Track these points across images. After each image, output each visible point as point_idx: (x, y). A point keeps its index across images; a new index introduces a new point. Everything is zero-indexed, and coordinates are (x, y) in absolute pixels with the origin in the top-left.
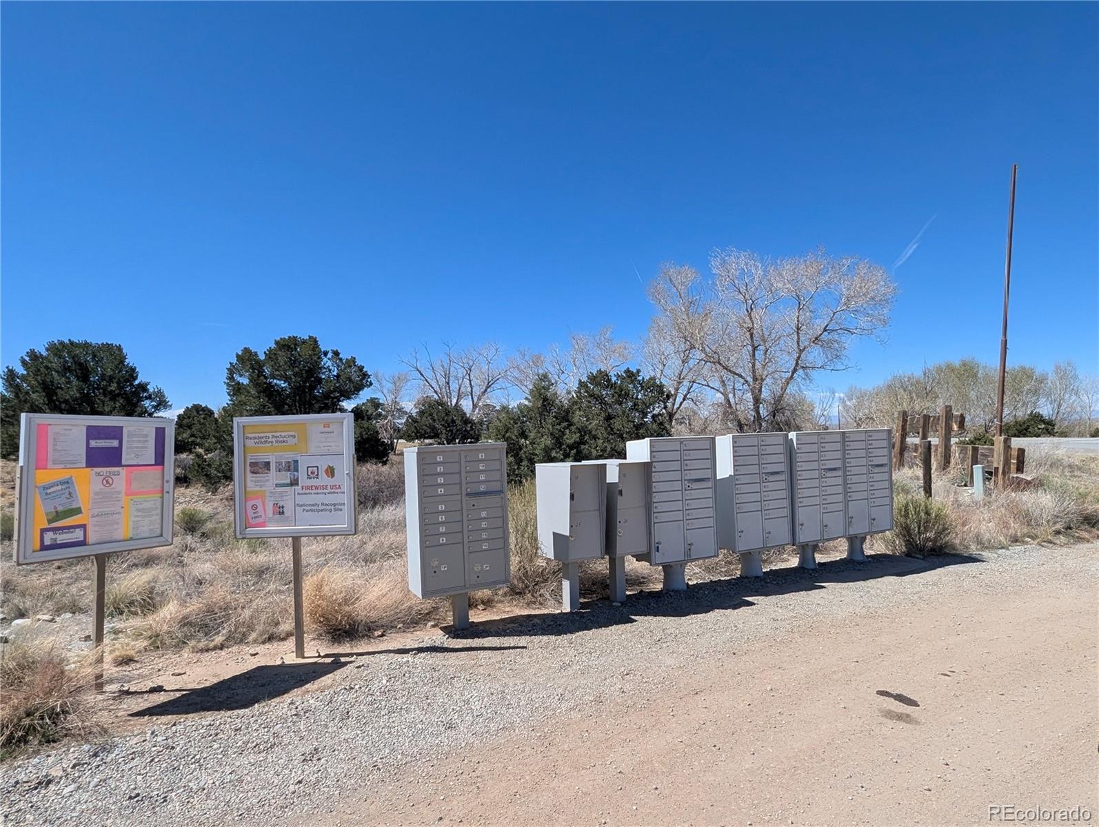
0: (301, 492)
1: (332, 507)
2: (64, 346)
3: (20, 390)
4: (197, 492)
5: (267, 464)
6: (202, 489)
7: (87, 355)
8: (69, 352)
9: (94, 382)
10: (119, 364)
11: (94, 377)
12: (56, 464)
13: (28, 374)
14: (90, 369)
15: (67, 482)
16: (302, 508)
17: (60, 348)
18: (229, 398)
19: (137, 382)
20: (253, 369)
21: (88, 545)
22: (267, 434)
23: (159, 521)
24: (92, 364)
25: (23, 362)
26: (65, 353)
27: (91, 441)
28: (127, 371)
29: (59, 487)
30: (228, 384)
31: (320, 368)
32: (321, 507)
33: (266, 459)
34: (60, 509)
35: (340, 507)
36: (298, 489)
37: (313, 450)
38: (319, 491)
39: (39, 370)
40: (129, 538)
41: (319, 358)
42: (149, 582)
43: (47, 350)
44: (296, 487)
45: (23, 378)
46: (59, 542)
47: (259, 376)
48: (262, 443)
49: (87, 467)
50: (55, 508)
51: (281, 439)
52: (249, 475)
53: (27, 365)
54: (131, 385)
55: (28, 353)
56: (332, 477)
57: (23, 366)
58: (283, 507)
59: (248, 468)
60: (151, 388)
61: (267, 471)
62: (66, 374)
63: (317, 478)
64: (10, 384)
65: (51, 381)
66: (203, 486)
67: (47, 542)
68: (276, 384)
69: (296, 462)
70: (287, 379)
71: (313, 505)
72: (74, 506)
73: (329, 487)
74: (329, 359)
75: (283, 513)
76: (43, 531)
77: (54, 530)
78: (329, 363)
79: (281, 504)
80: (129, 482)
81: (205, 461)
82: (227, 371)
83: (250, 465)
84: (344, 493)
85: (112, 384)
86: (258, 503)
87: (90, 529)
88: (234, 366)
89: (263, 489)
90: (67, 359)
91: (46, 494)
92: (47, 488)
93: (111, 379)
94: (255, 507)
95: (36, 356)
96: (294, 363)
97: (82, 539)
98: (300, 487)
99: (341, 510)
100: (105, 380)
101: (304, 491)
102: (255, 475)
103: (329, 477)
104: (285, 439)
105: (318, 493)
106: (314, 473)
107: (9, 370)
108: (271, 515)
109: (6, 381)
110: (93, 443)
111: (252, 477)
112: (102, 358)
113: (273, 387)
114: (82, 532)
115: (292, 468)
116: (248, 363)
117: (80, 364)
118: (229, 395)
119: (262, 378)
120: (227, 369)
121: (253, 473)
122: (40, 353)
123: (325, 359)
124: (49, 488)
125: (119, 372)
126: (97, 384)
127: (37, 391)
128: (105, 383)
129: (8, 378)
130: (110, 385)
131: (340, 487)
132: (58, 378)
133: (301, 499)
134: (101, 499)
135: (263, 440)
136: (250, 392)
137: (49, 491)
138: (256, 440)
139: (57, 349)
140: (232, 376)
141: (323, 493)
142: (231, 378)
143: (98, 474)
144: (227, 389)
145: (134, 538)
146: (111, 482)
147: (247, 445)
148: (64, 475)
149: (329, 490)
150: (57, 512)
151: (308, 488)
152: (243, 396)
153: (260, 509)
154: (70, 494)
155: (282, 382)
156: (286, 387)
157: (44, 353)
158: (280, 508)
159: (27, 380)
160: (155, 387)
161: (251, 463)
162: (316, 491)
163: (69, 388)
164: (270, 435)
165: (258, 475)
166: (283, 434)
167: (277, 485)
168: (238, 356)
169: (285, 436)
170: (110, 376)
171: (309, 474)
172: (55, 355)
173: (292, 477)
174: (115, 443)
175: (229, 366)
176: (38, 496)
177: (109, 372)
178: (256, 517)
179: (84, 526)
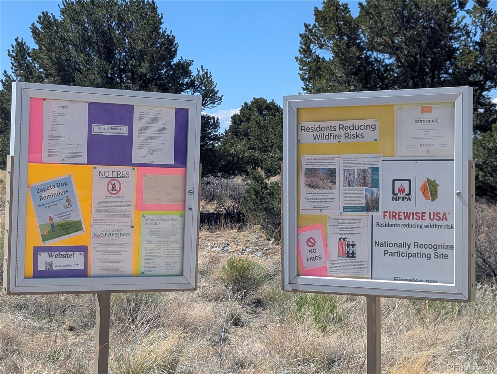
0: (382, 221)
1: (432, 252)
2: (83, 6)
3: (31, 74)
4: (253, 238)
5: (332, 173)
6: (261, 234)
7: (112, 19)
8: (89, 15)
9: (120, 60)
10: (152, 32)
11: (120, 53)
12: (52, 156)
13: (40, 49)
14: (115, 41)
15: (64, 183)
16: (384, 248)
17: (78, 9)
18: (302, 84)
19: (175, 61)
20: (341, 34)
21: (90, 277)
22: (333, 124)
23: (178, 252)
24: (117, 32)
25: (35, 31)
26: (84, 17)
27: (93, 125)
28: (163, 44)
29: (56, 190)
30: (301, 61)
31: (451, 30)
32: (413, 250)
33: (331, 163)
34: (57, 220)
35: (445, 252)
36: (378, 216)
37: (403, 151)
38: (411, 222)
39: (53, 43)
40: (139, 273)
41: (450, 10)
42: (171, 352)
43: (63, 12)
44: (374, 214)
45: (35, 55)
46: (55, 268)
47: (348, 46)
48: (324, 137)
49: (88, 163)
50: (51, 219)
51: (354, 132)
52: (305, 191)
53: (38, 35)
54: (169, 65)
55: (40, 18)
56: (433, 200)
57: (35, 38)
58: (353, 245)
59: (303, 179)
60: (194, 70)
61: (330, 184)
62: (85, 48)
63: (409, 199)
64: (20, 65)
65: (67, 60)
66: (262, 228)
67: (42, 267)
68: (376, 60)
69: (376, 170)
70: (393, 50)
71: (401, 245)
72: (73, 218)
73: (427, 216)
74: (468, 12)
75: (353, 255)
76: (37, 250)
77: (50, 250)
78: (468, 20)
79: (350, 239)
80: (140, 190)
81: (266, 187)
82: (300, 39)
83: (306, 174)
84: (452, 227)
85: (143, 64)
86: (316, 235)
87: (92, 253)
88: (310, 31)
89: (324, 212)
90: (86, 25)
91: (41, 198)
92: (42, 190)
93: (142, 55)
94: (311, 242)
95: (49, 22)
96: (408, 22)
97: (82, 267)
98: (381, 213)
99: (446, 257)
100: (133, 57)
101: (387, 221)
102: (312, 190)
103: (427, 197)
104: (359, 132)
105: (408, 226)
106: (404, 191)
107: (18, 44)
108: (335, 258)
109: (16, 60)
110: (97, 129)
111: (310, 193)
112: (130, 23)
113: (371, 63)
114: (82, 258)
115: (369, 180)
116: (332, 24)
117: (103, 33)
118: (303, 79)
119: (354, 49)
120: (300, 35)
121: (310, 186)
122: (54, 17)
123: (461, 14)
124: (44, 190)
125: (152, 45)
126: (124, 64)
127: (51, 75)
128: (133, 62)
129: (17, 56)
130: (140, 65)
131: (445, 217)
132: (76, 54)
133: (382, 234)
134: (106, 211)
135: (326, 133)
136: (333, 74)
137: (44, 194)
138: (315, 133)
139: (75, 10)
140: (309, 47)
141: (417, 226)
142: (306, 51)
143: (102, 175)
144: (300, 69)
145: (147, 273)
146: (118, 188)
147: (302, 141)
148: (61, 173)
149: (428, 222)
150: (52, 225)
151: (393, 215)
152: (324, 81)
153: (319, 245)
154: (68, 200)
155: (387, 56)
156: (391, 65)
157: (59, 18)
158: (348, 245)
159: (40, 58)
160: (200, 69)
161: (308, 169)
162: (406, 222)
163: (89, 69)
164: (336, 124)
165: (317, 190)
166: (357, 123)
167: (346, 209)
168: (317, 13)
169: (359, 128)
170: (141, 51)
171: (396, 191)
172: (73, 20)
173: (369, 195)
174: (123, 130)
175: (303, 31)
176: (31, 200)
177: (140, 46)
178: (312, 259)
179: (83, 249)
